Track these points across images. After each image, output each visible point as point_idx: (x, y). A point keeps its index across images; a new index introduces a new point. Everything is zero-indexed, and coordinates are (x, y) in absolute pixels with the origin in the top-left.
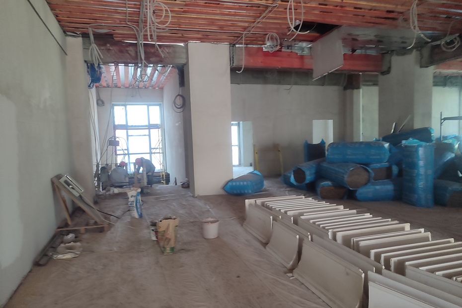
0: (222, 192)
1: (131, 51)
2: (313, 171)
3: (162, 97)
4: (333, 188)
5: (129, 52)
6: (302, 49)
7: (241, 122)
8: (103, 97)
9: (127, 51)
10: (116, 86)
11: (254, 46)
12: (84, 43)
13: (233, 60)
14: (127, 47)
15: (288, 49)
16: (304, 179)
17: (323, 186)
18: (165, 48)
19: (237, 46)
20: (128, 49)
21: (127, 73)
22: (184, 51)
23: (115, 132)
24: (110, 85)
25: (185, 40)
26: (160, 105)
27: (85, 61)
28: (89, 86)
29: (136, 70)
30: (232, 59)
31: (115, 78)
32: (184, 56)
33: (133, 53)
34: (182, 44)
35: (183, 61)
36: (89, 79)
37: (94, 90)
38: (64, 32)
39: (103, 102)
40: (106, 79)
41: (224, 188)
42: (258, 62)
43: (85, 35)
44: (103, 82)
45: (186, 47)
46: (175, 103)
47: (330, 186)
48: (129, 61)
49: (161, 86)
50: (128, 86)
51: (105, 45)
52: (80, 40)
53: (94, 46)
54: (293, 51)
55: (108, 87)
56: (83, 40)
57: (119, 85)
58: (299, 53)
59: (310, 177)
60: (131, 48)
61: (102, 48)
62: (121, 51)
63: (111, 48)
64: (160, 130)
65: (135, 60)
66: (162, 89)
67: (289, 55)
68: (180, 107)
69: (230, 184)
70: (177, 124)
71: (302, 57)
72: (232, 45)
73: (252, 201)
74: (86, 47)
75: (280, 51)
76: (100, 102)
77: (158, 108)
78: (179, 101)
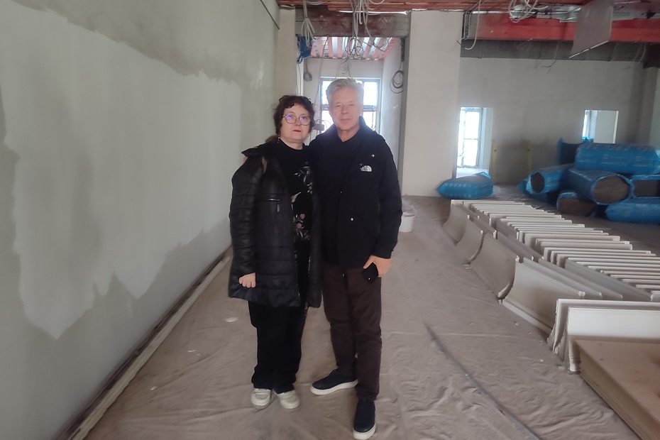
0: (436, 194)
1: (345, 22)
2: (557, 178)
3: (382, 71)
4: (577, 201)
5: (343, 23)
6: (567, 14)
7: (485, 109)
8: (311, 70)
9: (342, 22)
10: (327, 57)
11: (497, 12)
12: (297, 15)
13: (467, 31)
14: (342, 18)
15: (546, 14)
16: (543, 187)
17: (564, 197)
18: (384, 18)
19: (474, 12)
20: (342, 20)
21: (340, 43)
22: (407, 20)
23: (321, 113)
24: (321, 55)
25: (408, 8)
26: (378, 81)
27: (296, 35)
28: (298, 61)
29: (350, 42)
30: (464, 30)
31: (326, 47)
32: (406, 27)
33: (347, 25)
34: (404, 13)
35: (404, 33)
36: (298, 54)
37: (302, 65)
38: (279, 5)
39: (311, 76)
40: (316, 48)
41: (438, 189)
42: (502, 33)
43: (299, 7)
44: (313, 53)
45: (409, 16)
46: (393, 81)
47: (573, 198)
48: (342, 34)
49: (381, 57)
50: (341, 56)
51: (318, 16)
52: (293, 12)
53: (307, 20)
54: (553, 17)
55: (318, 57)
56: (296, 11)
57: (330, 55)
58: (562, 20)
59: (550, 185)
60: (345, 19)
61: (315, 20)
62: (335, 23)
63: (324, 20)
64: (375, 113)
65: (349, 33)
66: (382, 60)
67: (546, 23)
68: (399, 85)
69: (446, 185)
70: (394, 107)
71: (565, 25)
72: (468, 12)
73: (459, 202)
74: (299, 20)
75: (534, 17)
76: (307, 76)
77: (375, 84)
78: (399, 79)
